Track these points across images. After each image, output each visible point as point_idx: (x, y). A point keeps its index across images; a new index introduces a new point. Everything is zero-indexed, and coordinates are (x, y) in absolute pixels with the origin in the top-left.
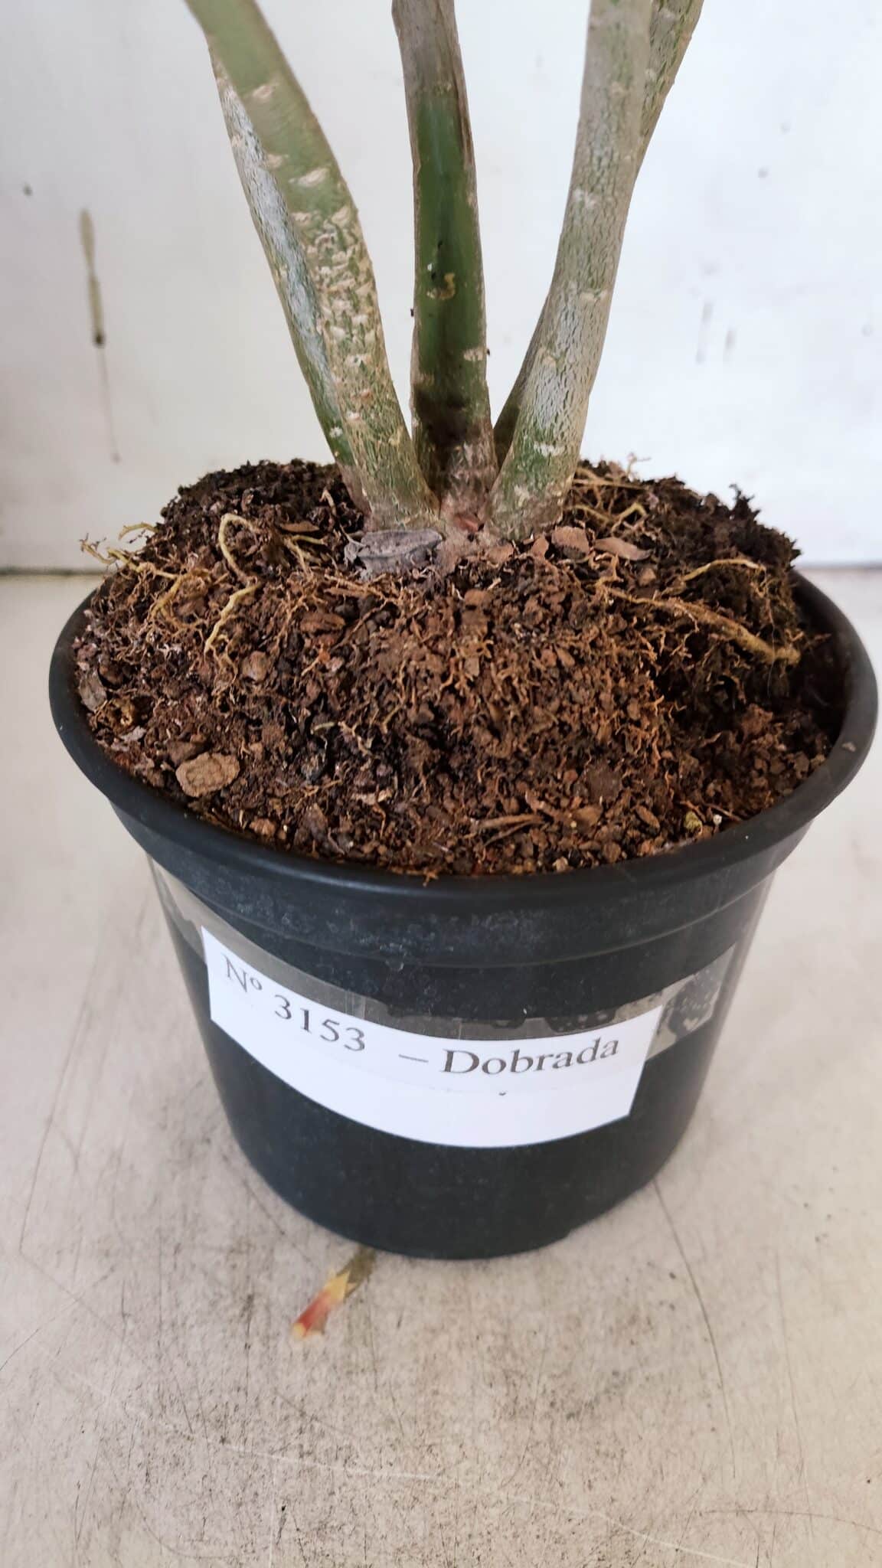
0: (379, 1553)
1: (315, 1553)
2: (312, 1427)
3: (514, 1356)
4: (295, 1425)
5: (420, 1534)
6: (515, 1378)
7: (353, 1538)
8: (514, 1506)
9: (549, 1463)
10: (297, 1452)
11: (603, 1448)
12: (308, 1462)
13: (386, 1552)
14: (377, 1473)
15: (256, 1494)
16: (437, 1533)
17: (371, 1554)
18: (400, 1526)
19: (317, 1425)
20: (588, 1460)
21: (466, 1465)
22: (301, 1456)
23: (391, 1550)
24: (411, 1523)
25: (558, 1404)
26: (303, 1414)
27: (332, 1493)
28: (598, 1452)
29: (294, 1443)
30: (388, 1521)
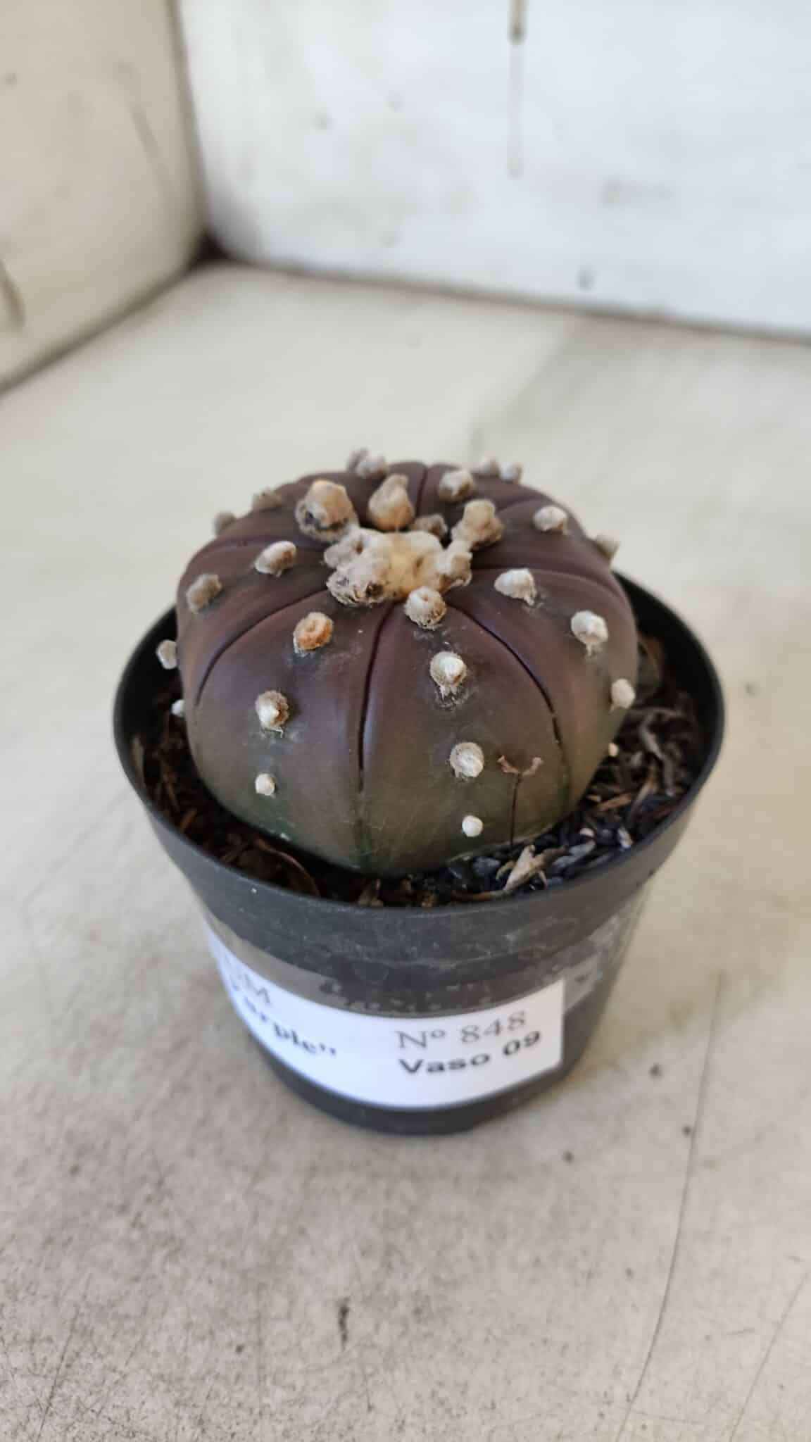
0: (142, 1367)
1: (85, 1329)
2: (160, 1201)
3: (410, 1236)
4: (148, 1190)
5: (192, 1371)
6: (395, 1260)
7: (128, 1337)
8: (302, 1401)
9: (372, 1375)
10: (131, 1217)
11: (443, 1393)
12: (135, 1235)
13: (148, 1370)
14: (191, 1283)
15: (70, 1239)
16: (209, 1381)
17: (134, 1364)
18: (178, 1351)
19: (167, 1200)
20: (418, 1397)
21: (283, 1326)
22: (134, 1225)
23: (154, 1370)
24: (191, 1355)
25: (425, 1314)
26: (160, 1183)
27: (136, 1279)
28: (434, 1393)
29: (135, 1208)
30: (170, 1339)
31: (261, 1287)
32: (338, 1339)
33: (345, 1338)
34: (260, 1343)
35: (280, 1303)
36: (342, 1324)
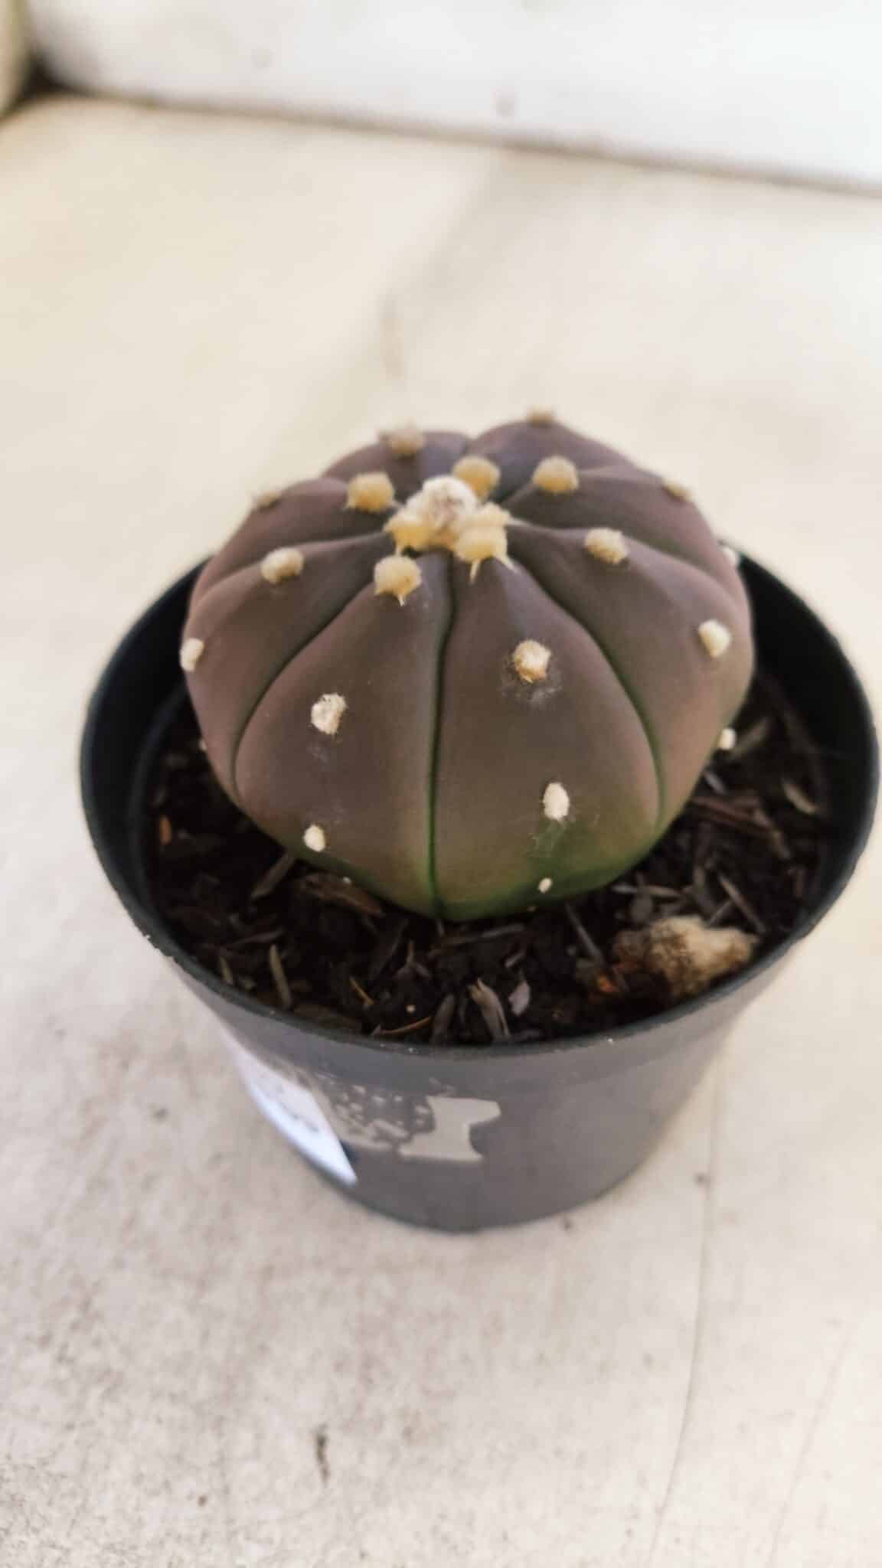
31: (220, 1421)
32: (317, 1476)
33: (325, 1473)
34: (226, 1491)
35: (245, 1438)
36: (321, 1456)
